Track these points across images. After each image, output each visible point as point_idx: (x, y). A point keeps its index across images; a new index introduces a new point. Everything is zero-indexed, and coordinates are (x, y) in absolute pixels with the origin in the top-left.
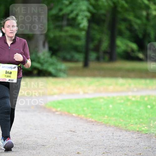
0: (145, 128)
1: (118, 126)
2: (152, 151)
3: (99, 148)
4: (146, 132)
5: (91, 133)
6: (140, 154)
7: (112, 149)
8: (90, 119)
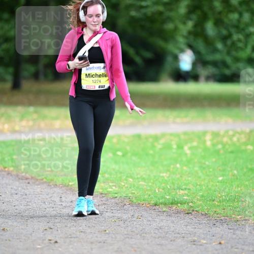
0: (112, 188)
1: (69, 185)
2: (125, 226)
3: (39, 222)
4: (114, 195)
5: (24, 196)
6: (105, 231)
7: (60, 223)
8: (24, 174)
